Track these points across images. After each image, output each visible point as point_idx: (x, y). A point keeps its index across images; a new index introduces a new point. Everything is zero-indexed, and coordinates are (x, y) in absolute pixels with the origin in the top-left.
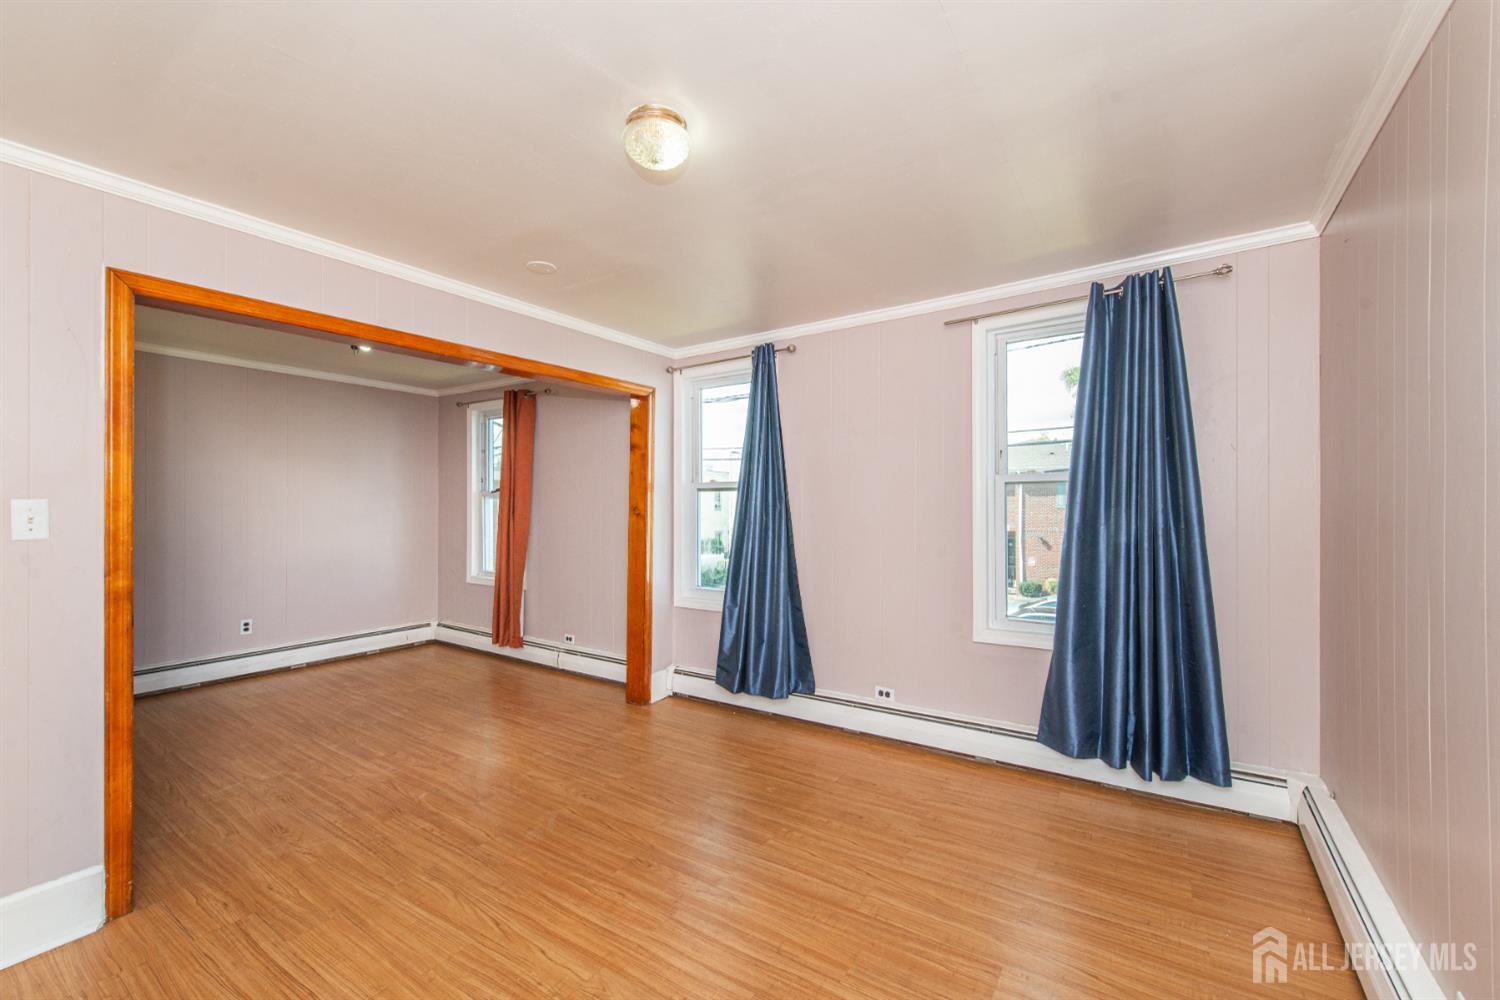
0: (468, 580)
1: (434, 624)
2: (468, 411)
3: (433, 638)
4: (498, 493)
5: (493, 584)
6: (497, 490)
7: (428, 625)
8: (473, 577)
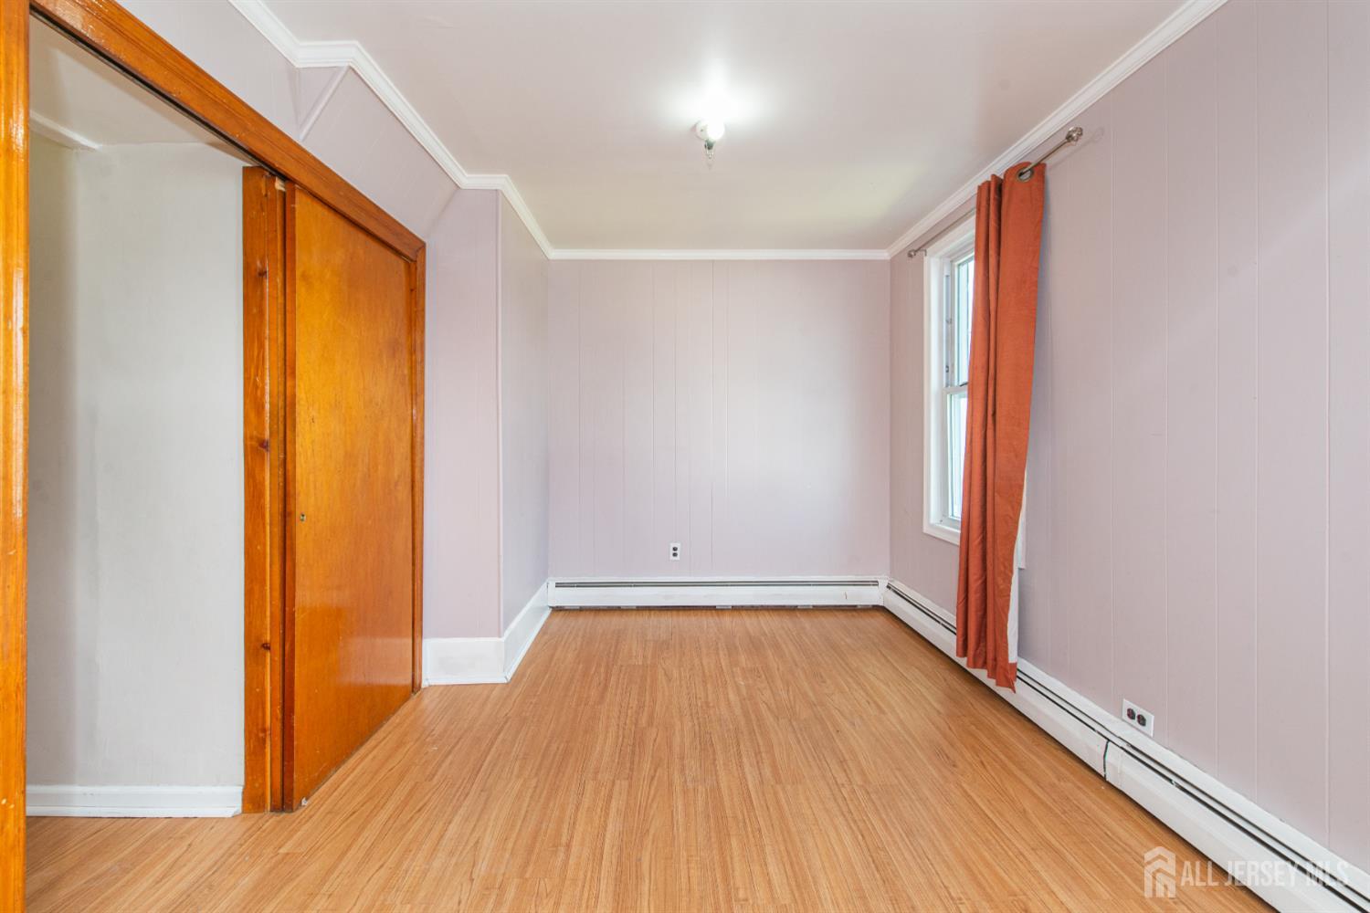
0: (926, 529)
1: (883, 583)
2: (926, 259)
3: (881, 604)
4: (966, 387)
5: (957, 541)
6: (966, 384)
7: (875, 583)
8: (932, 526)
